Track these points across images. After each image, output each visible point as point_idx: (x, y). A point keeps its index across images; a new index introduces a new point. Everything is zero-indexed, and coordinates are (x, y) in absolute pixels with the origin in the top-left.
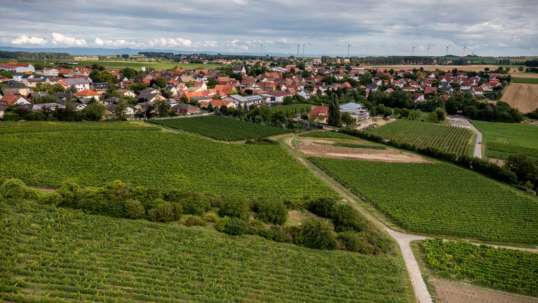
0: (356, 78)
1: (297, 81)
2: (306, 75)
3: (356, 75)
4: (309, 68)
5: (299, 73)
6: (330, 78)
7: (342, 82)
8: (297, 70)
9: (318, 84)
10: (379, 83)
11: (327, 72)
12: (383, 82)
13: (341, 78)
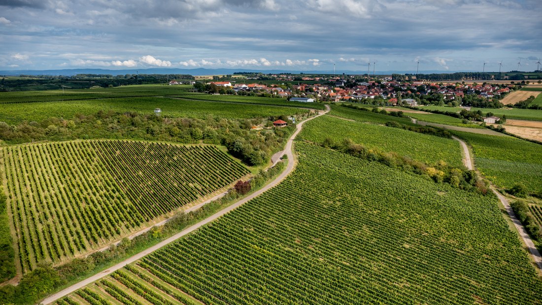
0: (415, 89)
1: (378, 90)
2: (383, 87)
3: (416, 87)
4: (384, 83)
5: (378, 86)
6: (398, 88)
7: (406, 91)
8: (376, 84)
9: (391, 92)
10: (429, 91)
11: (397, 85)
12: (431, 90)
13: (405, 88)
